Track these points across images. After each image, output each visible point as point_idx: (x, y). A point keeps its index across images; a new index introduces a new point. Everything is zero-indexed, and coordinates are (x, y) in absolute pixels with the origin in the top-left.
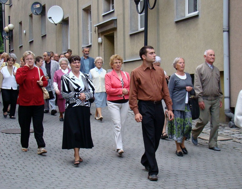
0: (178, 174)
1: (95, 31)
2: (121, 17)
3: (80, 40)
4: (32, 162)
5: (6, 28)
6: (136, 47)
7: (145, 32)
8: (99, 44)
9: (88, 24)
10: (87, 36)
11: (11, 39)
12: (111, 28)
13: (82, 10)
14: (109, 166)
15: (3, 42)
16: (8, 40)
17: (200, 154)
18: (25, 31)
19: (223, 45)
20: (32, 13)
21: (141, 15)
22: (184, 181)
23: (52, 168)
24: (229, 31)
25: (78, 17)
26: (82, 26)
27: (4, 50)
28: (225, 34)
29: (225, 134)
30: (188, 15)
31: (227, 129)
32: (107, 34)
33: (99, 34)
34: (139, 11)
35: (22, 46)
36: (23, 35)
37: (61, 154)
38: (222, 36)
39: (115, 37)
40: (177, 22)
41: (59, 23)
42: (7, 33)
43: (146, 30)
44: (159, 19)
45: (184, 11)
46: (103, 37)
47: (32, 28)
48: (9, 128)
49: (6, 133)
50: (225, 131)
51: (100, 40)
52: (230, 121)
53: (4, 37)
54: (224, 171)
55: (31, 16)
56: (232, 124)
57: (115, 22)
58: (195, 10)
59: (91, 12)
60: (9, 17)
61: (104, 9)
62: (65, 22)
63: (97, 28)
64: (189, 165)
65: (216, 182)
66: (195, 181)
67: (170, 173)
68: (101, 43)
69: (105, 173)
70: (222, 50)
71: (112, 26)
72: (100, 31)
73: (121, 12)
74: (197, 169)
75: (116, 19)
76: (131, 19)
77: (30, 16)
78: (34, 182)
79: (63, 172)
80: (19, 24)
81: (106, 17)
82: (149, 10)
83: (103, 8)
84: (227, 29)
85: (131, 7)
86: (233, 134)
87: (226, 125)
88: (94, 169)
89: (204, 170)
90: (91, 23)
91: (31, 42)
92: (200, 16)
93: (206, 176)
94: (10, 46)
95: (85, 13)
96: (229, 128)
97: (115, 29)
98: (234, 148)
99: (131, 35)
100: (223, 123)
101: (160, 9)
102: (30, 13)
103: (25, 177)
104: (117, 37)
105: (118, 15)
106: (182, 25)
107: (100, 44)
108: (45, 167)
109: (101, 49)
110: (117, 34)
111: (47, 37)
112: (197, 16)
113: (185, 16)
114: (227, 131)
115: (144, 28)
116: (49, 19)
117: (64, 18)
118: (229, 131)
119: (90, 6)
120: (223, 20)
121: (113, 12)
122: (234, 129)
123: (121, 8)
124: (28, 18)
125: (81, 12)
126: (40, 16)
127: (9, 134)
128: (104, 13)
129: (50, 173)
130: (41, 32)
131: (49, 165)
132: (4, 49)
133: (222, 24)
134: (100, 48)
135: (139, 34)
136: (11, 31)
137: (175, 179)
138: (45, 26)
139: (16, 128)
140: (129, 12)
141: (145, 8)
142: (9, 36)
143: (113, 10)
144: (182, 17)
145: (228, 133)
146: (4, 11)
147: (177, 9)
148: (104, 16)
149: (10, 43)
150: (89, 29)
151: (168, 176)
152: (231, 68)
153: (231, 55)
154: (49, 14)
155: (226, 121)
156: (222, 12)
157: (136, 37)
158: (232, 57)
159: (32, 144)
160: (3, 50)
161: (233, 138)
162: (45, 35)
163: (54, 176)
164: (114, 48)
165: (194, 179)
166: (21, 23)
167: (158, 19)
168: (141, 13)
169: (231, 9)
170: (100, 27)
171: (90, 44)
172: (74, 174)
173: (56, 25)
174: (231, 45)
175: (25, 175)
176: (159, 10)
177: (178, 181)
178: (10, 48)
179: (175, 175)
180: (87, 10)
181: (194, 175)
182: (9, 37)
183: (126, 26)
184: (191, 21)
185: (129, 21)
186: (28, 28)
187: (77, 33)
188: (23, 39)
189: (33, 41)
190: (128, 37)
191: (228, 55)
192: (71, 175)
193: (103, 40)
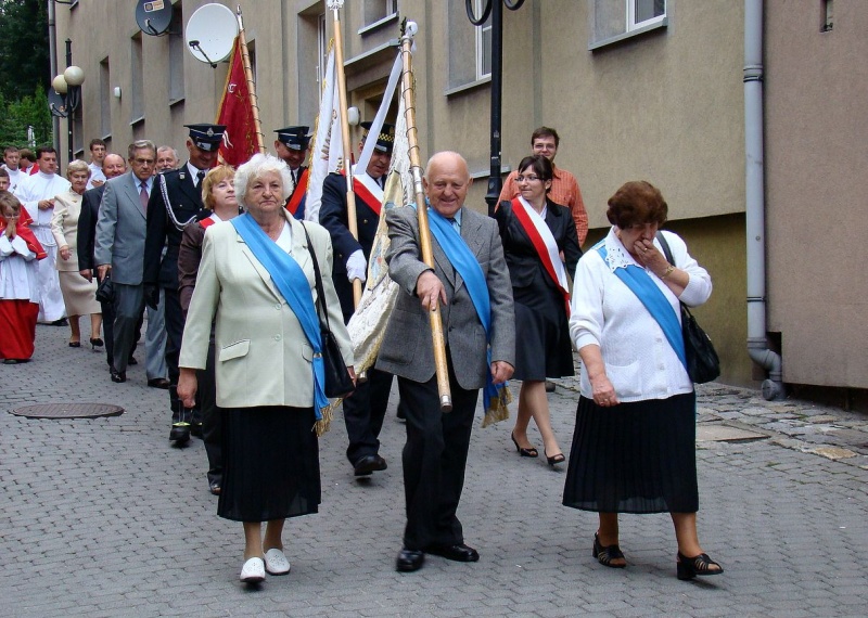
0: (571, 547)
2: (420, 36)
4: (99, 508)
5: (59, 81)
6: (468, 136)
7: (495, 86)
9: (315, 62)
11: (75, 115)
13: (296, 17)
14: (351, 522)
16: (66, 120)
18: (117, 89)
19: (743, 126)
20: (138, 29)
21: (484, 29)
22: (584, 569)
23: (160, 528)
24: (762, 80)
25: (284, 41)
26: (296, 68)
28: (752, 88)
29: (745, 421)
30: (633, 27)
31: (757, 405)
32: (374, 95)
33: (349, 94)
34: (477, 18)
35: (109, 139)
36: (113, 102)
38: (742, 94)
40: (598, 52)
41: (225, 61)
42: (63, 96)
43: (497, 77)
44: (540, 41)
45: (622, 16)
46: (362, 104)
47: (141, 78)
48: (43, 400)
50: (747, 411)
51: (353, 113)
52: (768, 376)
53: (52, 108)
54: (724, 540)
55: (137, 39)
56: (772, 389)
58: (659, 10)
59: (325, 21)
60: (69, 43)
61: (366, 13)
67: (545, 543)
68: (358, 126)
69: (332, 544)
70: (742, 140)
72: (355, 85)
73: (420, 19)
74: (637, 531)
76: (451, 45)
77: (133, 38)
78: (98, 571)
80: (99, 67)
81: (372, 39)
83: (362, 8)
84: (759, 72)
85: (451, 4)
86: (774, 420)
87: (753, 391)
88: (297, 532)
91: (139, 126)
92: (671, 31)
94: (70, 137)
95: (305, 28)
96: (763, 401)
98: (769, 466)
99: (451, 98)
100: (746, 384)
102: (135, 29)
103: (70, 557)
106: (613, 62)
107: (353, 128)
108: (141, 524)
111: (187, 107)
112: (660, 31)
113: (624, 31)
114: (754, 411)
115: (490, 75)
116: (191, 48)
118: (760, 411)
119: (323, 2)
120: (743, 43)
121: (395, 21)
122: (778, 404)
123: (420, 9)
124: (128, 45)
125: (294, 23)
126: (166, 37)
128: (366, 25)
129: (155, 544)
130: (170, 89)
131: (155, 517)
133: (741, 55)
134: (355, 140)
135: (477, 93)
136: (74, 89)
138: (182, 74)
140: (446, 21)
141: (495, 4)
142: (69, 105)
143: (394, 15)
144: (615, 34)
145: (759, 416)
146: (54, 25)
147: (597, 7)
148: (365, 35)
149: (70, 129)
151: (534, 553)
152: (770, 203)
153: (769, 157)
154: (192, 30)
155: (754, 379)
156: (742, 16)
157: (466, 102)
158: (772, 166)
161: (770, 433)
162: (182, 102)
163: (165, 554)
166: (105, 63)
167: (537, 42)
168: (481, 22)
170: (353, 71)
172: (228, 548)
173: (214, 66)
174: (770, 126)
175: (69, 551)
176: (539, 10)
178: (71, 147)
179: (560, 550)
180: (314, 18)
182: (69, 110)
183: (434, 69)
184: (642, 46)
185: (446, 49)
186: (126, 80)
187: (281, 91)
188: (112, 114)
189: (142, 122)
190: (440, 104)
191: (759, 158)
192: (220, 549)
193: (362, 113)
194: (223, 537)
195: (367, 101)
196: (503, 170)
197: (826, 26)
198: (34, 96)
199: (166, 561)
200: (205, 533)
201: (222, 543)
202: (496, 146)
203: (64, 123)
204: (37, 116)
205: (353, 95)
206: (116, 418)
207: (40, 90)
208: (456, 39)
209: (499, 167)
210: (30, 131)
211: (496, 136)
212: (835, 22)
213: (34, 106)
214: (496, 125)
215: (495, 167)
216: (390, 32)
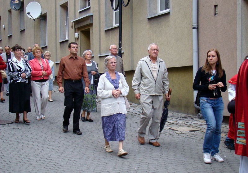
0: (150, 163)
1: (72, 27)
2: (97, 13)
3: (58, 34)
4: (10, 152)
7: (120, 28)
8: (75, 38)
9: (65, 19)
10: (65, 32)
12: (88, 23)
13: (59, 6)
14: (85, 156)
17: (171, 143)
18: (4, 26)
19: (192, 41)
20: (10, 8)
21: (116, 12)
22: (155, 169)
23: (29, 158)
24: (198, 28)
25: (56, 13)
26: (59, 21)
28: (195, 31)
29: (194, 125)
30: (160, 13)
31: (196, 120)
32: (83, 30)
33: (75, 29)
34: (114, 8)
35: (1, 40)
36: (2, 30)
37: (38, 145)
38: (192, 32)
39: (91, 32)
40: (150, 19)
41: (38, 19)
43: (120, 26)
44: (133, 16)
45: (156, 9)
46: (79, 32)
47: (11, 23)
50: (194, 122)
51: (76, 35)
52: (199, 112)
54: (193, 160)
55: (10, 11)
56: (200, 116)
57: (91, 18)
58: (167, 8)
59: (68, 8)
61: (81, 6)
62: (43, 17)
63: (73, 23)
64: (160, 155)
65: (185, 170)
66: (166, 170)
67: (142, 161)
68: (78, 38)
69: (80, 162)
70: (192, 45)
71: (88, 22)
72: (77, 26)
73: (97, 8)
74: (168, 158)
75: (92, 16)
77: (9, 11)
78: (12, 171)
79: (40, 162)
81: (83, 13)
82: (123, 7)
83: (79, 5)
84: (196, 26)
85: (106, 4)
86: (202, 125)
87: (195, 116)
88: (69, 159)
89: (174, 159)
90: (68, 19)
91: (10, 37)
92: (171, 14)
93: (176, 164)
95: (62, 10)
96: (198, 119)
97: (91, 25)
98: (202, 138)
99: (106, 31)
100: (193, 114)
101: (134, 6)
102: (9, 8)
103: (3, 167)
104: (93, 32)
105: (94, 12)
106: (154, 22)
108: (23, 157)
110: (93, 29)
111: (26, 32)
112: (168, 14)
113: (157, 13)
114: (196, 122)
115: (118, 24)
116: (28, 15)
117: (42, 14)
118: (197, 122)
119: (68, 2)
120: (192, 18)
121: (89, 8)
122: (202, 120)
123: (97, 5)
124: (7, 13)
125: (59, 8)
126: (19, 11)
128: (81, 9)
129: (28, 163)
130: (20, 26)
131: (27, 155)
133: (192, 21)
135: (114, 30)
137: (147, 168)
138: (24, 22)
140: (105, 9)
141: (120, 5)
143: (89, 7)
144: (154, 14)
145: (197, 124)
147: (149, 6)
148: (80, 12)
150: (66, 24)
151: (140, 165)
152: (200, 63)
153: (199, 50)
154: (28, 9)
155: (195, 113)
156: (192, 10)
157: (111, 32)
158: (200, 53)
159: (10, 135)
161: (201, 129)
162: (24, 30)
163: (32, 166)
164: (90, 43)
165: (165, 168)
167: (132, 16)
168: (115, 10)
169: (200, 7)
170: (77, 22)
171: (67, 39)
172: (50, 164)
173: (34, 20)
174: (200, 42)
175: (3, 165)
176: (132, 7)
177: (150, 169)
179: (147, 164)
180: (65, 7)
181: (165, 164)
183: (101, 22)
184: (163, 18)
185: (105, 17)
186: (7, 23)
187: (55, 27)
188: (2, 33)
189: (11, 36)
190: (103, 33)
191: (197, 51)
192: (48, 164)
193: (79, 35)
194: (48, 160)
195: (81, 31)
196: (122, 52)
197: (215, 14)
199: (32, 168)
200: (42, 159)
201: (48, 162)
202: (120, 45)
205: (77, 29)
206: (11, 125)
208: (107, 14)
209: (121, 51)
211: (120, 42)
212: (218, 13)
214: (120, 39)
215: (120, 52)
216: (88, 12)
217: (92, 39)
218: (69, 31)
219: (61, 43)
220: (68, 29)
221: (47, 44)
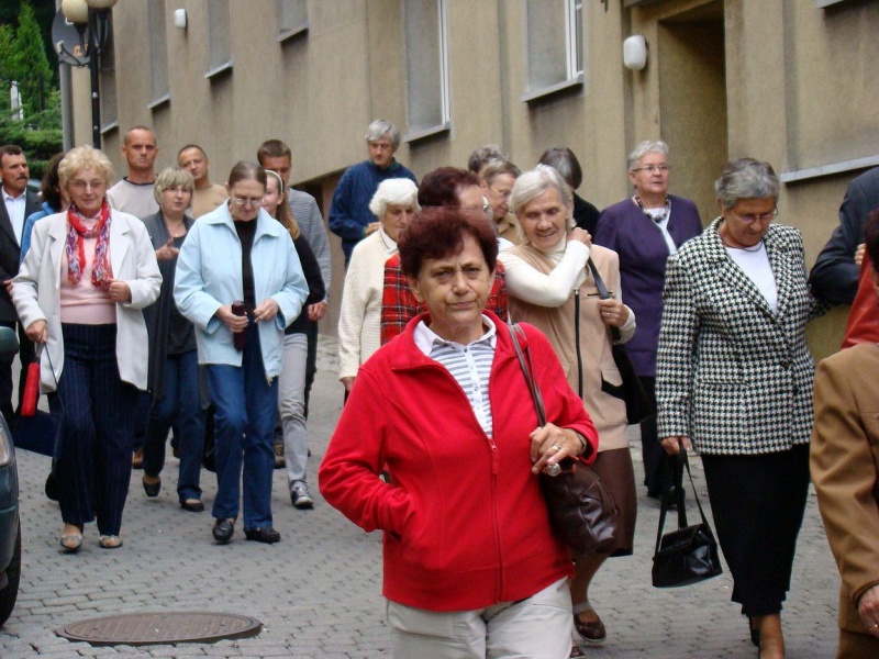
3: (512, 51)
8: (628, 73)
10: (556, 32)
11: (101, 61)
15: (55, 82)
16: (86, 72)
18: (180, 14)
27: (63, 132)
32: (676, 12)
33: (626, 12)
35: (166, 104)
36: (173, 39)
39: (729, 25)
42: (80, 27)
46: (653, 30)
48: (109, 608)
49: (94, 644)
51: (634, 48)
53: (59, 49)
68: (644, 72)
91: (221, 79)
94: (95, 104)
99: (833, 12)
104: (740, 25)
107: (635, 77)
109: (645, 105)
111: (314, 44)
127: (112, 644)
130: (279, 12)
132: (64, 122)
134: (638, 98)
136: (99, 16)
139: (148, 610)
142: (91, 43)
149: (95, 88)
160: (58, 132)
162: (303, 35)
171: (572, 76)
178: (96, 120)
182: (91, 52)
188: (171, 61)
189: (227, 73)
190: (810, 26)
193: (654, 46)
195: (663, 23)
198: (16, 25)
203: (81, 78)
204: (23, 61)
205: (634, 13)
206: (251, 641)
207: (27, 14)
210: (14, 90)
213: (16, 44)
217: (739, 69)
218: (585, 26)
219: (535, 105)
220: (579, 13)
221: (446, 118)
